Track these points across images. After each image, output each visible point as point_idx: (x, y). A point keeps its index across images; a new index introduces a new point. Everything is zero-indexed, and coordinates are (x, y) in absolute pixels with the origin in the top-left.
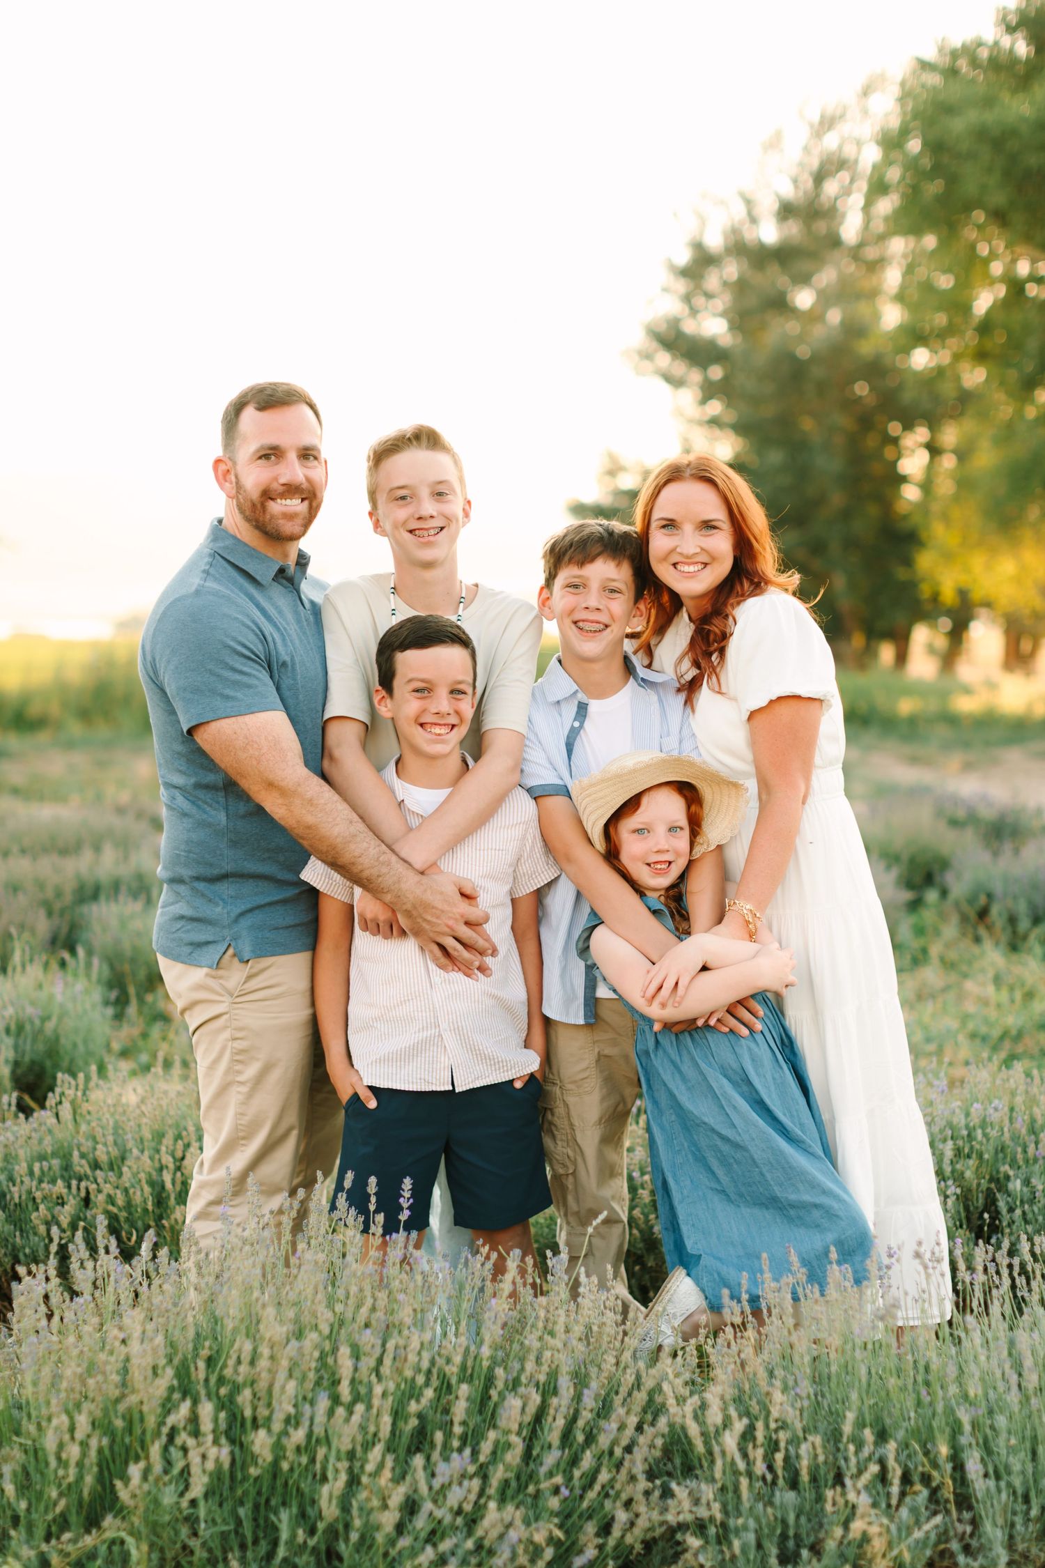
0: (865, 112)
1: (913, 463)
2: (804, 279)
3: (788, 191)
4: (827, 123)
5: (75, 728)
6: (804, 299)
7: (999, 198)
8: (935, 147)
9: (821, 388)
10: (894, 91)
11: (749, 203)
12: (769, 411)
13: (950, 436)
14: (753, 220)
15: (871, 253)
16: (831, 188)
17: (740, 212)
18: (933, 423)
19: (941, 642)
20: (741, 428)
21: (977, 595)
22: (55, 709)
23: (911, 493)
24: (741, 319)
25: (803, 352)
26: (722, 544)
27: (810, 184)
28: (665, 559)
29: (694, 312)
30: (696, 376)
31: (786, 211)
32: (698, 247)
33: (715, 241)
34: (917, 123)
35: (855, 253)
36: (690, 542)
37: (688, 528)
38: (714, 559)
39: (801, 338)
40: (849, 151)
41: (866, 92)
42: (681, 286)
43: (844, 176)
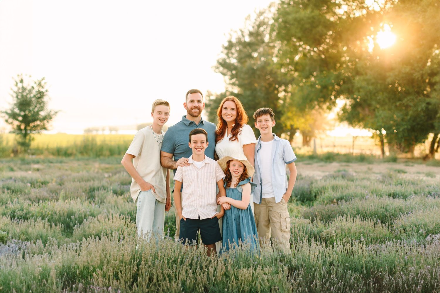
0: (270, 11)
1: (281, 95)
2: (256, 50)
3: (252, 29)
4: (261, 13)
5: (79, 156)
6: (255, 55)
7: (299, 35)
8: (285, 22)
9: (259, 77)
10: (276, 8)
11: (242, 32)
12: (246, 82)
13: (290, 88)
14: (243, 36)
15: (271, 44)
16: (262, 29)
17: (240, 34)
18: (286, 85)
19: (288, 137)
20: (240, 86)
21: (295, 126)
22: (74, 151)
23: (281, 102)
24: (240, 60)
25: (255, 68)
26: (235, 113)
27: (256, 27)
28: (225, 114)
29: (229, 57)
30: (229, 73)
31: (251, 34)
32: (230, 42)
33: (234, 41)
34: (281, 16)
35: (267, 44)
36: (229, 112)
37: (229, 109)
38: (233, 115)
39: (254, 64)
40: (266, 20)
41: (270, 7)
42: (226, 51)
43: (265, 26)
